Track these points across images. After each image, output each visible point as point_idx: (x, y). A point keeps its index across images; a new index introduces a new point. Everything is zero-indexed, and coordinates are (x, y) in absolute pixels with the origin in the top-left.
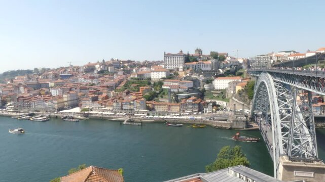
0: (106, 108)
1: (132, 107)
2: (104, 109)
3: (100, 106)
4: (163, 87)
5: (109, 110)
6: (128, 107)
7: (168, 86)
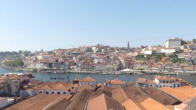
0: (153, 68)
1: (172, 67)
2: (151, 68)
3: (147, 67)
4: (179, 57)
5: (155, 69)
6: (169, 67)
7: (183, 57)
